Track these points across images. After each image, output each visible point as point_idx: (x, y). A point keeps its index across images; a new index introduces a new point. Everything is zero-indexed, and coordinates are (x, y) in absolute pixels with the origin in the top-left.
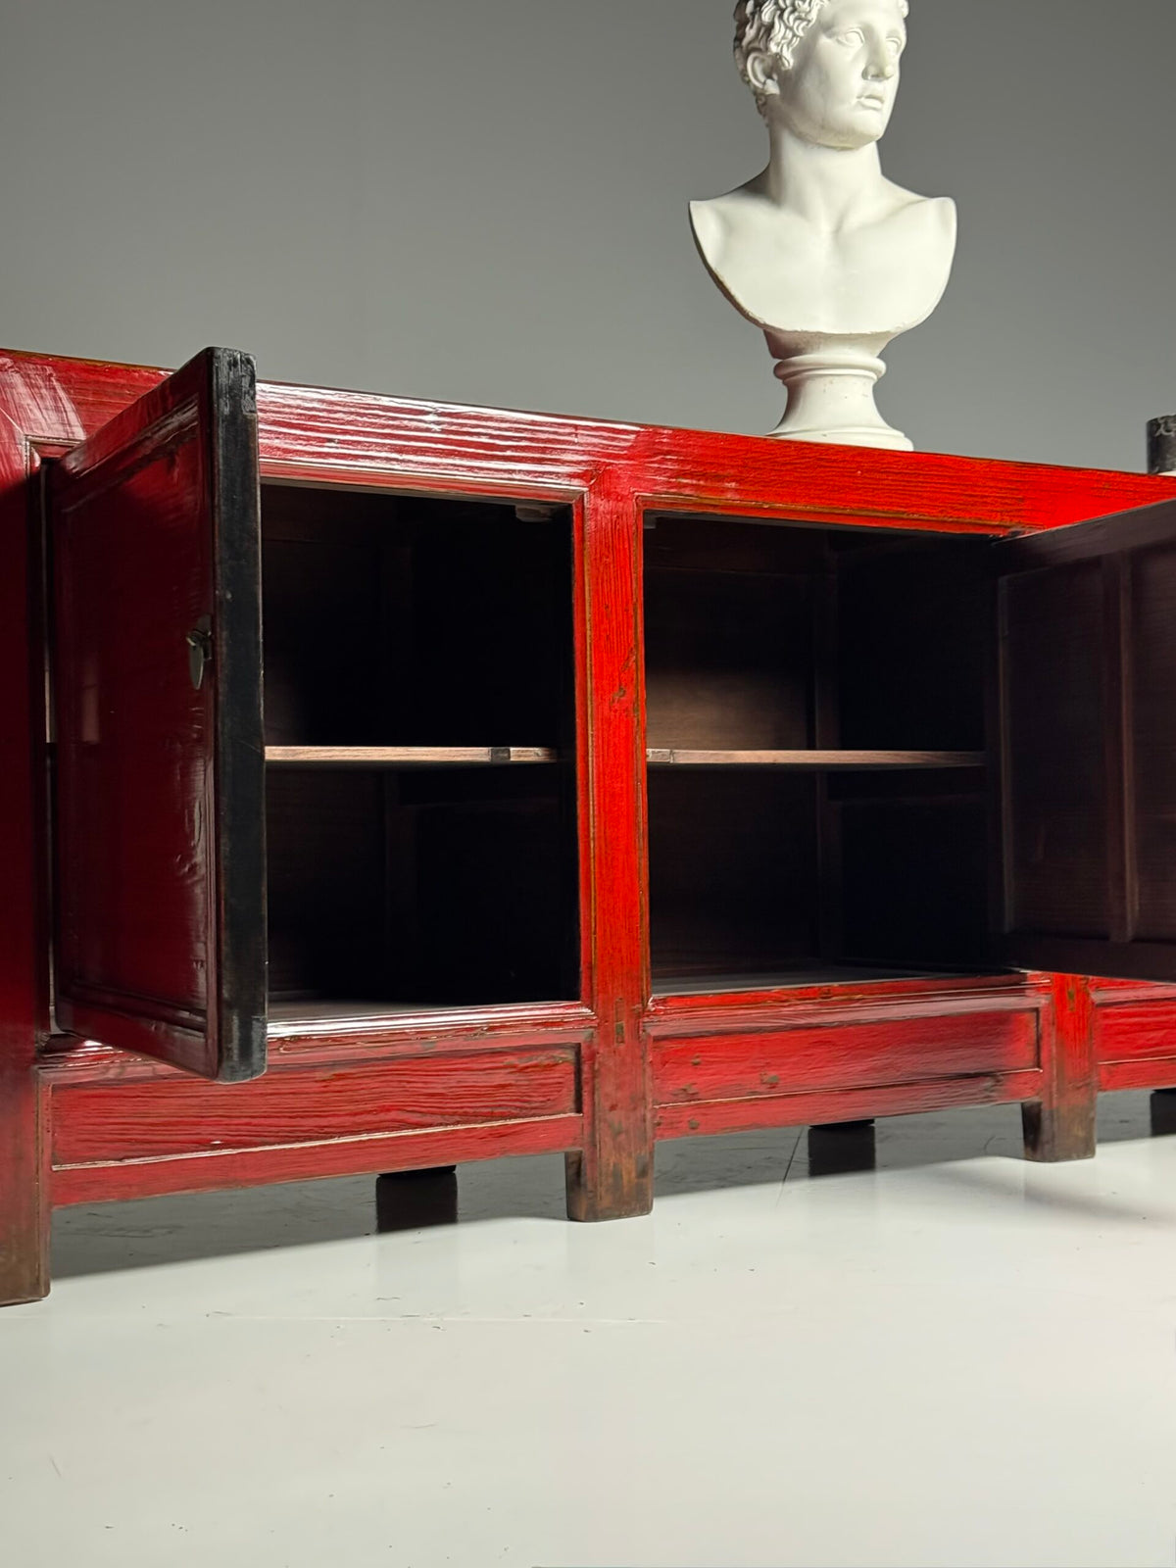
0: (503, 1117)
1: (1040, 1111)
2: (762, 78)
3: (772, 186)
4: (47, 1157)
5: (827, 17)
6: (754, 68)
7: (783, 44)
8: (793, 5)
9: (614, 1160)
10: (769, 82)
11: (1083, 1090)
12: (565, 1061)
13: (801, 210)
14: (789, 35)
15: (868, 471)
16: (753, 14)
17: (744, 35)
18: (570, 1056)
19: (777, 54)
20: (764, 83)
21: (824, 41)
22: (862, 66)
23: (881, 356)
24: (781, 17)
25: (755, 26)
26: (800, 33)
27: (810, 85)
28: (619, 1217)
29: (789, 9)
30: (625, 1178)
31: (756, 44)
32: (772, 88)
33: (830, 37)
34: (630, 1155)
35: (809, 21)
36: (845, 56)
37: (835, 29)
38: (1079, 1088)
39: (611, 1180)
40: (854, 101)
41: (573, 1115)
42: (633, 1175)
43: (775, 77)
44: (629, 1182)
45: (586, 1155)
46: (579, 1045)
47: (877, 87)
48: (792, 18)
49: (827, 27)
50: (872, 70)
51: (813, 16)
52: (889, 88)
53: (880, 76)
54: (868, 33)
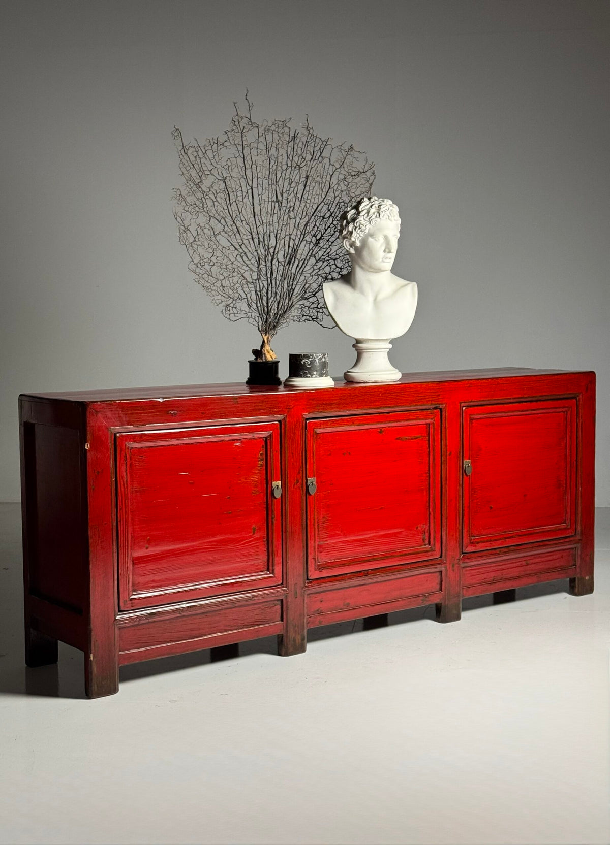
0: (258, 625)
1: (441, 607)
2: (349, 247)
3: (353, 282)
4: (117, 650)
5: (371, 232)
6: (346, 244)
7: (356, 238)
8: (360, 226)
9: (293, 636)
10: (351, 249)
11: (457, 598)
12: (277, 604)
13: (362, 292)
14: (358, 236)
15: (383, 394)
16: (346, 226)
17: (342, 233)
18: (279, 603)
19: (354, 241)
20: (350, 249)
21: (370, 239)
22: (383, 248)
23: (390, 343)
24: (355, 229)
25: (346, 231)
26: (362, 235)
27: (365, 253)
28: (295, 654)
29: (358, 228)
30: (297, 641)
31: (347, 236)
32: (352, 251)
33: (373, 238)
34: (299, 634)
35: (365, 232)
36: (377, 245)
37: (374, 236)
38: (455, 597)
39: (293, 642)
40: (381, 260)
41: (280, 622)
42: (300, 640)
43: (353, 247)
44: (299, 642)
45: (285, 635)
46: (282, 600)
47: (389, 255)
48: (359, 230)
49: (371, 235)
50: (387, 250)
51: (367, 231)
52: (393, 256)
53: (390, 252)
54: (386, 238)
